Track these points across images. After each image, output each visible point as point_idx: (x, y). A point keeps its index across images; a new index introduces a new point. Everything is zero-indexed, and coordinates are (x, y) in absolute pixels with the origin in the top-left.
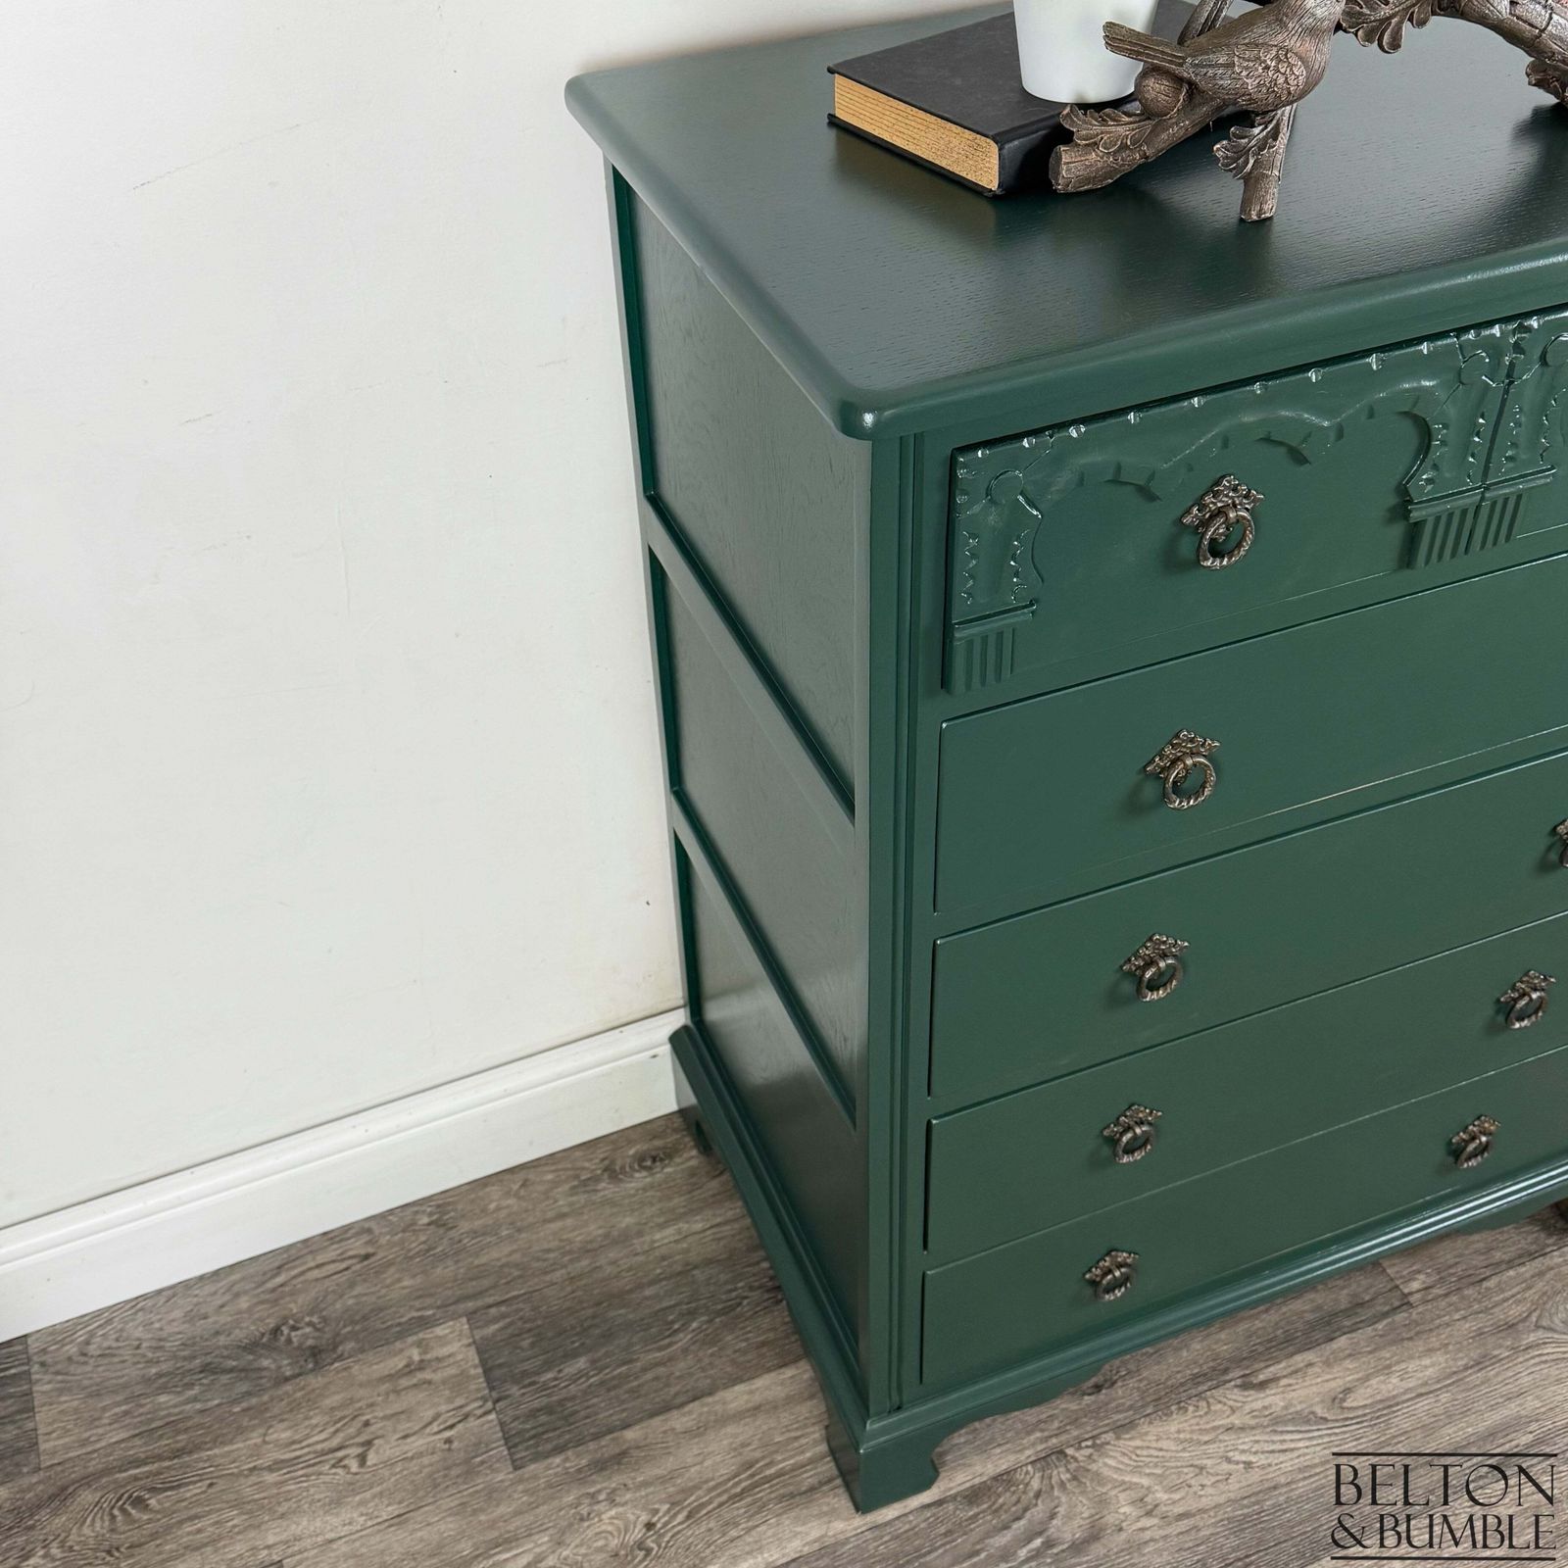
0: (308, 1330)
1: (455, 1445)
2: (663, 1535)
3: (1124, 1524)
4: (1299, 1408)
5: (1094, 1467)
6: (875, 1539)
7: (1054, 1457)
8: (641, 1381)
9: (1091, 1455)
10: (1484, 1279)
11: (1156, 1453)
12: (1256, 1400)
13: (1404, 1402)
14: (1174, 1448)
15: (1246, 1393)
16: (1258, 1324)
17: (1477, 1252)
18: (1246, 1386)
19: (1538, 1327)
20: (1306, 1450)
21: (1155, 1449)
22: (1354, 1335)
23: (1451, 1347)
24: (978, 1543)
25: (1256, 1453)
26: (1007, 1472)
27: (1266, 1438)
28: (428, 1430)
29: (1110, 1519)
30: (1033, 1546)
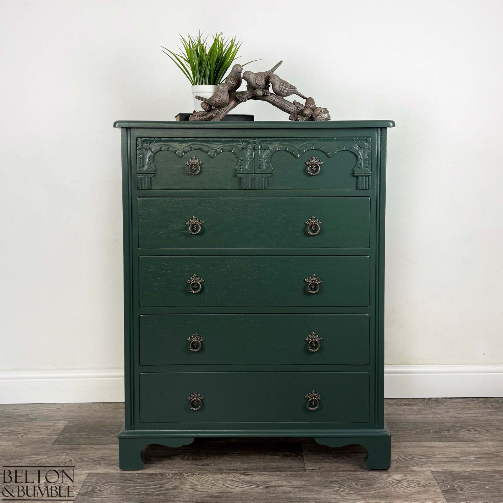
0: (34, 416)
1: (44, 438)
3: (184, 489)
4: (253, 481)
5: (187, 478)
6: (119, 475)
7: (178, 474)
8: (95, 439)
9: (189, 476)
10: (332, 472)
11: (206, 479)
12: (243, 477)
13: (284, 487)
14: (212, 480)
15: (241, 475)
16: (258, 465)
17: (336, 467)
19: (339, 484)
20: (246, 489)
21: (207, 479)
22: (283, 472)
23: (309, 481)
24: (143, 482)
25: (232, 486)
26: (164, 473)
27: (238, 484)
28: (41, 435)
29: (181, 487)
30: (156, 486)
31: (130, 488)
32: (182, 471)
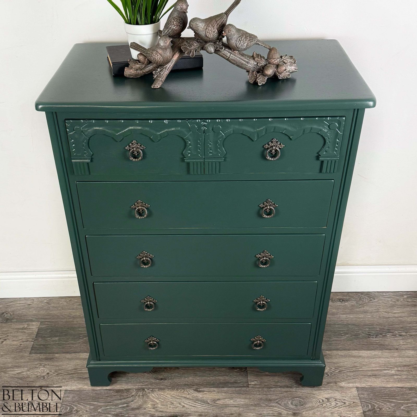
0: (9, 315)
1: (22, 346)
2: (49, 376)
3: (147, 408)
4: (204, 399)
5: (149, 395)
6: (91, 392)
7: (141, 390)
8: (66, 346)
9: (150, 392)
10: (271, 388)
11: (164, 397)
12: (196, 394)
13: (230, 406)
14: (170, 397)
15: (194, 392)
16: (209, 379)
17: (274, 381)
18: (195, 390)
19: (277, 403)
20: (199, 408)
22: (229, 388)
23: (251, 399)
24: (112, 401)
25: (187, 405)
26: (129, 389)
27: (192, 402)
28: (18, 341)
29: (144, 406)
30: (123, 405)
31: (101, 408)
32: (144, 386)
